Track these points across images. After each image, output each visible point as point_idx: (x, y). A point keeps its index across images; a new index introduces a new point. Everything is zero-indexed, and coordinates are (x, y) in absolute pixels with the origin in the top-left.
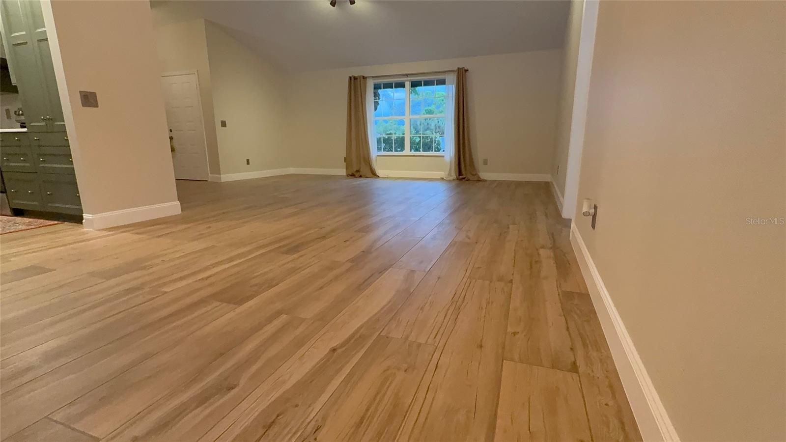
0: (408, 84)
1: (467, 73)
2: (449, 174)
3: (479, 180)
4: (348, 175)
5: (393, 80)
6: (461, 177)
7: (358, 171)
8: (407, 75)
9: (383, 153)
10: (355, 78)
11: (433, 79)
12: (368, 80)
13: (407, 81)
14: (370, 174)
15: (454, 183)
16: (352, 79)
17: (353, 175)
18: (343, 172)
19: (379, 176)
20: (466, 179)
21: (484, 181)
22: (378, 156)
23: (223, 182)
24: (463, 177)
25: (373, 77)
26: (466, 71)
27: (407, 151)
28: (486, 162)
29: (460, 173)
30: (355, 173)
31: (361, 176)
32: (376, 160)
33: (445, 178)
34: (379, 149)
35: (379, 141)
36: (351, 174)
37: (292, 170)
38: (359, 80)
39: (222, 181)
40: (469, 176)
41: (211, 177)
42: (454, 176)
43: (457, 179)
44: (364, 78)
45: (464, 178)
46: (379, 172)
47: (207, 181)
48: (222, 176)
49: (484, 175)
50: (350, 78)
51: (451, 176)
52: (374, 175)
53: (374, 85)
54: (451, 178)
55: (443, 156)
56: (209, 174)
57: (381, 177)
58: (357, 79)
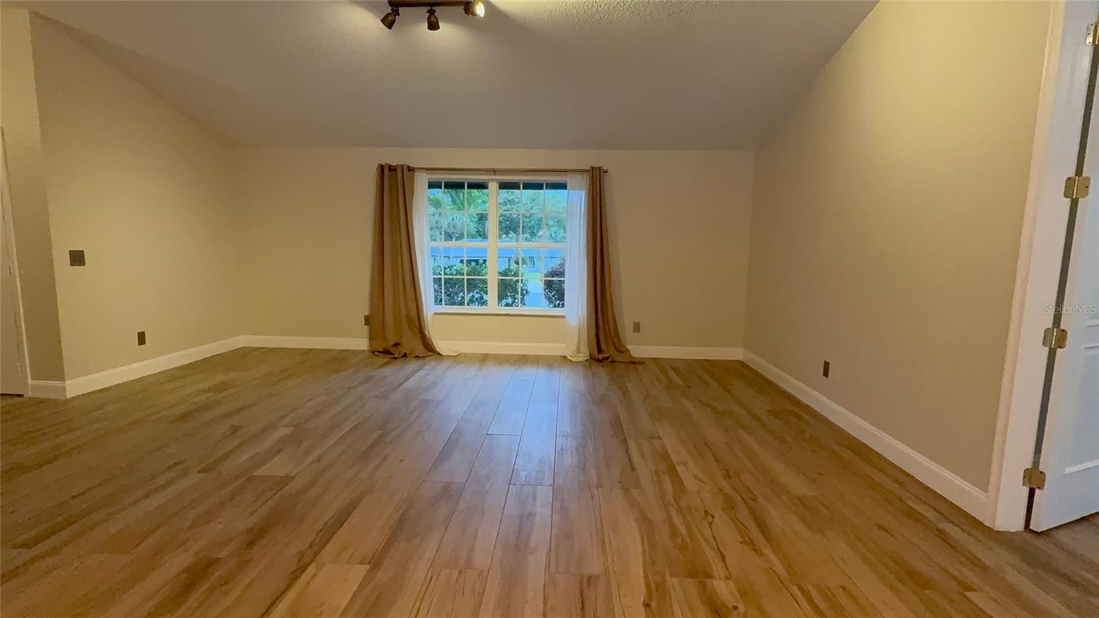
0: (493, 186)
2: (578, 351)
3: (631, 362)
4: (373, 352)
6: (600, 356)
7: (396, 345)
8: (494, 171)
9: (444, 308)
10: (392, 169)
11: (541, 182)
12: (416, 173)
13: (492, 180)
14: (420, 350)
16: (386, 169)
17: (387, 353)
18: (361, 343)
19: (441, 352)
20: (609, 359)
21: (639, 361)
22: (436, 314)
23: (70, 398)
24: (605, 355)
25: (427, 169)
26: (605, 173)
27: (492, 305)
28: (637, 328)
29: (599, 349)
30: (392, 350)
31: (405, 355)
32: (433, 323)
33: (569, 358)
34: (438, 301)
36: (381, 350)
37: (243, 340)
38: (399, 172)
40: (613, 355)
41: (33, 387)
42: (586, 354)
43: (592, 360)
44: (410, 169)
45: (606, 358)
46: (441, 345)
48: (67, 382)
49: (634, 350)
50: (382, 168)
51: (580, 354)
52: (431, 351)
53: (429, 182)
54: (582, 358)
55: (564, 317)
56: (29, 380)
57: (444, 354)
58: (396, 170)
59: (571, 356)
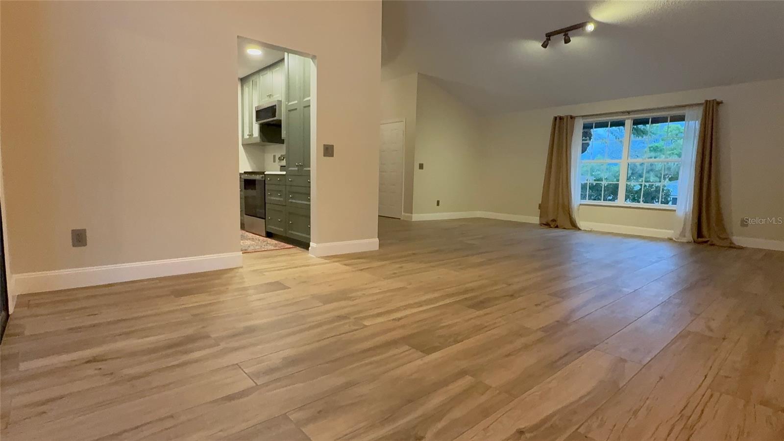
0: (629, 123)
1: (721, 107)
2: (683, 234)
3: (732, 246)
4: (541, 224)
5: (608, 118)
6: (700, 240)
7: (554, 220)
8: (629, 113)
9: (587, 202)
10: (561, 118)
11: (666, 116)
12: (576, 120)
13: (628, 118)
14: (569, 225)
15: (690, 247)
16: (558, 119)
17: (547, 225)
18: (536, 220)
19: (580, 228)
20: (709, 243)
21: (741, 248)
22: (580, 205)
23: (414, 222)
24: (706, 240)
25: (582, 116)
26: (719, 103)
27: (621, 200)
29: (700, 234)
30: (550, 223)
31: (557, 227)
32: (578, 210)
33: (674, 239)
34: (583, 197)
35: (584, 187)
36: (544, 223)
37: (479, 214)
38: (565, 120)
39: (413, 220)
40: (716, 241)
41: (404, 215)
42: (689, 237)
43: (694, 242)
44: (572, 117)
45: (706, 242)
46: (581, 224)
47: (400, 219)
48: (413, 215)
49: (738, 240)
50: (555, 118)
51: (685, 236)
52: (574, 226)
53: (584, 124)
54: (684, 240)
55: (675, 211)
56: (403, 213)
57: (583, 229)
58: (563, 119)
59: (677, 239)
